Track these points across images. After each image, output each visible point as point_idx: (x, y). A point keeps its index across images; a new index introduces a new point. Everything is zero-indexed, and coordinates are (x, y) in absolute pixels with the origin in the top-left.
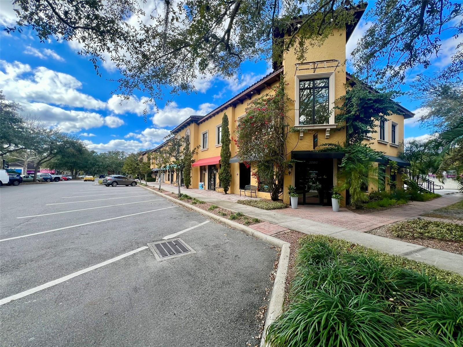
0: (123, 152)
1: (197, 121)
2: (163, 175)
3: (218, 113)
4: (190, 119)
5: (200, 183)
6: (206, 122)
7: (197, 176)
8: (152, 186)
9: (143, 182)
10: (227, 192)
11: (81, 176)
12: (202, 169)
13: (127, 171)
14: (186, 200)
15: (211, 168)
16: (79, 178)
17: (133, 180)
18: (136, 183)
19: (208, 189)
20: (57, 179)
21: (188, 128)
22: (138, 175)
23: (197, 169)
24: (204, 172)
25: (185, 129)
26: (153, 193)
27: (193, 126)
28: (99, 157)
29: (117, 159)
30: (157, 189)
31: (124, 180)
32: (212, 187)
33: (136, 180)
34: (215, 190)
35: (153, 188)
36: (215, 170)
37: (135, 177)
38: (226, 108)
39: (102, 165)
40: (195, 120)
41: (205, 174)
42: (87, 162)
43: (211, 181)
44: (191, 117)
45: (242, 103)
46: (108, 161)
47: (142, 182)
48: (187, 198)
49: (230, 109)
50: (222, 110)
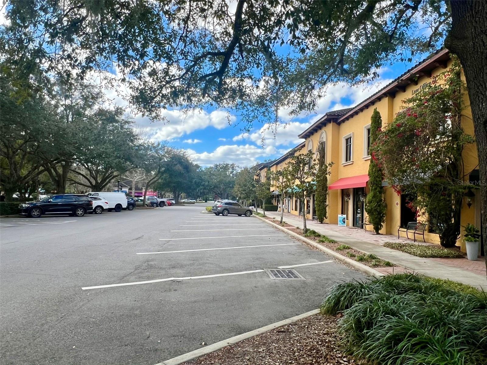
0: (233, 165)
1: (337, 119)
2: (289, 201)
3: (367, 106)
4: (326, 117)
5: (340, 216)
6: (351, 120)
7: (337, 205)
8: (272, 217)
9: (260, 211)
10: (380, 232)
11: (184, 200)
12: (345, 193)
13: (239, 195)
14: (313, 237)
15: (357, 193)
16: (181, 203)
17: (246, 208)
18: (251, 212)
19: (353, 226)
20: (162, 204)
21: (324, 129)
22: (253, 201)
23: (337, 193)
24: (346, 199)
25: (320, 132)
26: (273, 227)
27: (330, 127)
28: (205, 174)
29: (226, 176)
30: (278, 221)
31: (236, 207)
32: (358, 223)
33: (250, 208)
34: (362, 228)
35: (273, 220)
36: (363, 197)
37: (249, 202)
38: (379, 99)
39: (208, 186)
40: (333, 119)
41: (347, 202)
42: (191, 182)
43: (357, 213)
44: (326, 114)
45: (404, 91)
46: (215, 180)
47: (258, 211)
48: (315, 235)
49: (386, 100)
50: (373, 103)
